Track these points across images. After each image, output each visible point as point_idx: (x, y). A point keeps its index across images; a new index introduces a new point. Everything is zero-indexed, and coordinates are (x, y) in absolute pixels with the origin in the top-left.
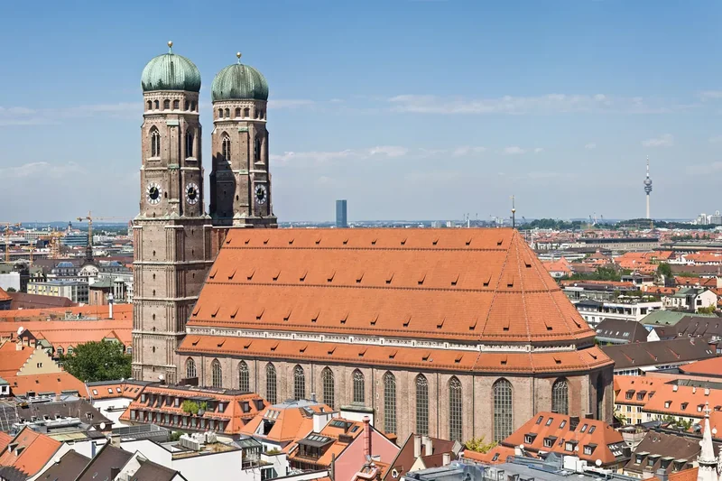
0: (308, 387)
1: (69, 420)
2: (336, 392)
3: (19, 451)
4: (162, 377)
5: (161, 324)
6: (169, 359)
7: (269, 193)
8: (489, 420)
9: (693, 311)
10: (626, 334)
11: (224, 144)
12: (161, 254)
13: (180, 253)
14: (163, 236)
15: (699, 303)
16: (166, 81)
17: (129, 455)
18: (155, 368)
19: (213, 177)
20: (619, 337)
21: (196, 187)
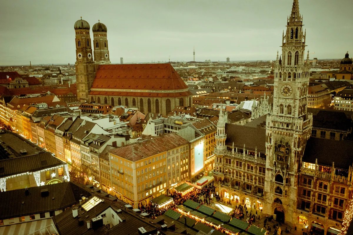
0: (122, 102)
1: (65, 112)
2: (129, 103)
3: (54, 120)
4: (86, 101)
5: (84, 89)
6: (87, 97)
7: (109, 56)
8: (165, 108)
9: (207, 82)
10: (193, 88)
11: (97, 43)
12: (83, 71)
13: (87, 71)
14: (83, 67)
15: (209, 80)
16: (81, 27)
17: (83, 120)
18: (84, 99)
19: (94, 52)
20: (192, 88)
21: (90, 54)
